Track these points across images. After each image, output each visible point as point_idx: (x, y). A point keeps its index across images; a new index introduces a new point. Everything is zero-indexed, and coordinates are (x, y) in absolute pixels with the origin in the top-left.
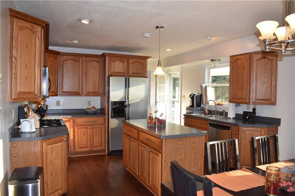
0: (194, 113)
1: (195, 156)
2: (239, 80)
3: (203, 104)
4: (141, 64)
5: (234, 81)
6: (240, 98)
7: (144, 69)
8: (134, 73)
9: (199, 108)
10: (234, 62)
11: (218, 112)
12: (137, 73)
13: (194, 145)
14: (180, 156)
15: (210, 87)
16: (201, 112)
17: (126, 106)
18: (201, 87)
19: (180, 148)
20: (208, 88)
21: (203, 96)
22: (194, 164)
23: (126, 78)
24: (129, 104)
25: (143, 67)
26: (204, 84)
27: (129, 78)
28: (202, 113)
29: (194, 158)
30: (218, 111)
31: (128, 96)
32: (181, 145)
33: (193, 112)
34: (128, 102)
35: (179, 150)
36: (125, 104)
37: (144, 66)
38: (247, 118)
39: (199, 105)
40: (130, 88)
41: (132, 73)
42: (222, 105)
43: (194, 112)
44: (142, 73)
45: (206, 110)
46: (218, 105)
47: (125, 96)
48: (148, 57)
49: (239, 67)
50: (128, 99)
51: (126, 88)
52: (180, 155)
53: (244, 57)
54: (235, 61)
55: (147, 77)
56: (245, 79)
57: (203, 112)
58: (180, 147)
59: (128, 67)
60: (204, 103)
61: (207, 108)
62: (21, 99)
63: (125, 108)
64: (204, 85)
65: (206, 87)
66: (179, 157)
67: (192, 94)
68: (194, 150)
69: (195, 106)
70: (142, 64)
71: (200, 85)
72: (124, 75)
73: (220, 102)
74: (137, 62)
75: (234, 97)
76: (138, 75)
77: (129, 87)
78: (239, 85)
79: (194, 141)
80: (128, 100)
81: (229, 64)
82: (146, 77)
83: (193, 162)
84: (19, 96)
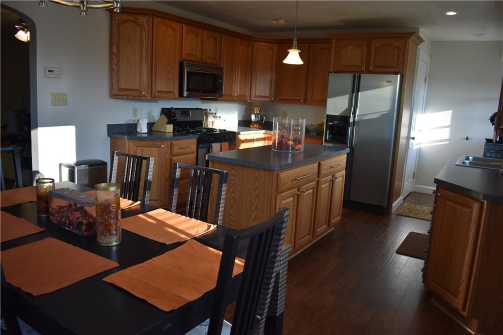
1: (257, 202)
13: (257, 183)
14: (233, 194)
19: (233, 182)
22: (256, 215)
27: (360, 76)
29: (255, 204)
32: (235, 176)
35: (231, 184)
36: (347, 121)
52: (233, 192)
58: (233, 180)
59: (369, 56)
62: (123, 96)
66: (231, 195)
68: (257, 192)
79: (257, 177)
83: (254, 212)
84: (119, 93)
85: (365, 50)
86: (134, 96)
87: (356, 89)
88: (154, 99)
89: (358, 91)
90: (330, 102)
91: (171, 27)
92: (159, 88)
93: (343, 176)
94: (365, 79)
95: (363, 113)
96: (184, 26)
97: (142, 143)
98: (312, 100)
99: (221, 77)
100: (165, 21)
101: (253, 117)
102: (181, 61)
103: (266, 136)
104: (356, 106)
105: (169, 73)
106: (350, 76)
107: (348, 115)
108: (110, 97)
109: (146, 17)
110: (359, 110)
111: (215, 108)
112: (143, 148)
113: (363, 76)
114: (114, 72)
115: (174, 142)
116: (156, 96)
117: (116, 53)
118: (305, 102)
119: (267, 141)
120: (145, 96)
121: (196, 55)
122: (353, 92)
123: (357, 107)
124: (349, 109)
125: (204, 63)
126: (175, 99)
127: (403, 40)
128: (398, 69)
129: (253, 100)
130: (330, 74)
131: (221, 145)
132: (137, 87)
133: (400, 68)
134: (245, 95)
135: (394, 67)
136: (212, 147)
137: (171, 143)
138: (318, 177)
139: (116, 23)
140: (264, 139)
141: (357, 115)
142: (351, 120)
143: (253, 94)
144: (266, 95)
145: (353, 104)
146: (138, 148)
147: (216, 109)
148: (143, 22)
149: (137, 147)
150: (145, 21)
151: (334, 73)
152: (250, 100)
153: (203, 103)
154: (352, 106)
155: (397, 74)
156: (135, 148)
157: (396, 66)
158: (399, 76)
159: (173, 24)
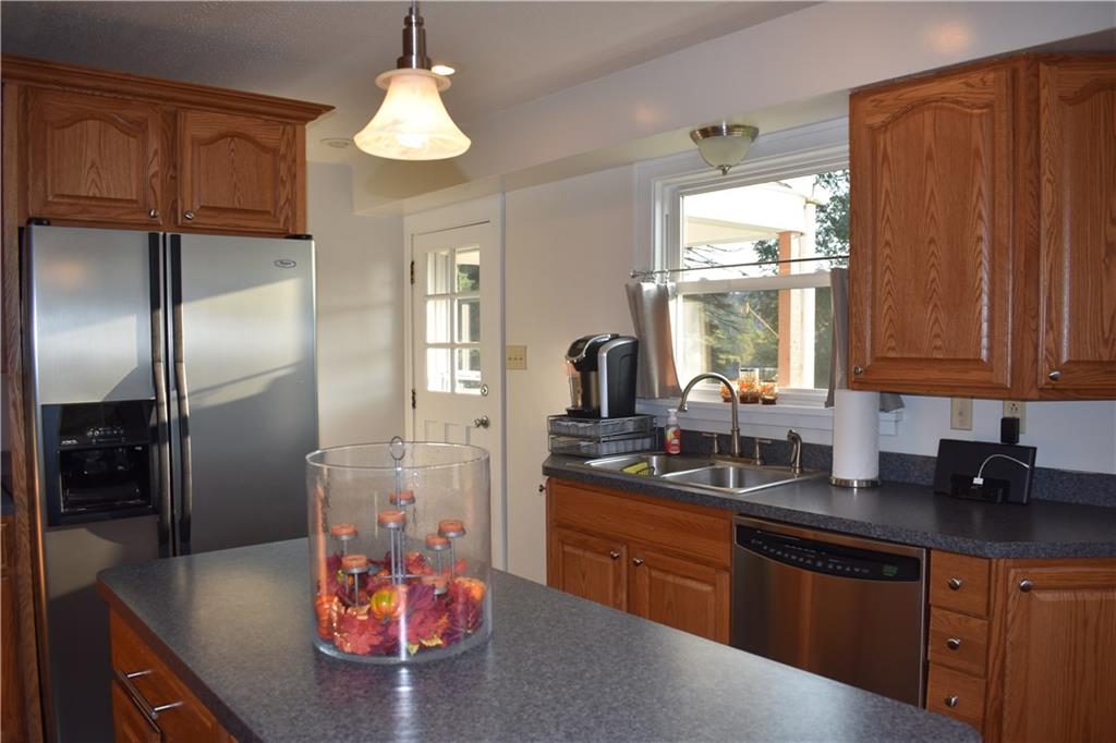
0: (605, 452)
2: (932, 241)
3: (650, 395)
4: (264, 149)
5: (887, 251)
6: (939, 355)
7: (283, 183)
8: (215, 209)
9: (629, 424)
10: (885, 126)
11: (748, 443)
12: (235, 210)
15: (680, 298)
16: (639, 444)
17: (159, 434)
18: (635, 296)
20: (672, 304)
21: (646, 353)
23: (153, 239)
24: (183, 419)
25: (276, 171)
26: (652, 280)
27: (176, 241)
28: (643, 451)
30: (753, 439)
31: (178, 360)
33: (593, 451)
34: (174, 405)
36: (153, 421)
37: (283, 166)
38: (978, 481)
39: (623, 405)
40: (184, 308)
41: (202, 207)
42: (772, 402)
43: (604, 449)
44: (269, 207)
45: (670, 434)
46: (744, 400)
47: (155, 361)
48: (314, 111)
49: (930, 157)
50: (178, 387)
51: (155, 306)
53: (968, 85)
54: (896, 118)
55: (309, 237)
56: (983, 231)
57: (647, 443)
59: (175, 167)
60: (651, 392)
61: (673, 419)
63: (155, 449)
64: (649, 288)
65: (662, 298)
67: (585, 341)
69: (605, 412)
70: (274, 151)
71: (627, 286)
72: (143, 218)
73: (758, 386)
74: (233, 135)
75: (892, 354)
76: (244, 221)
77: (177, 301)
78: (933, 274)
80: (174, 394)
81: (847, 147)
82: (299, 232)
87: (163, 291)
89: (175, 299)
104: (175, 360)
107: (148, 396)
123: (181, 360)
128: (282, 220)
130: (34, 227)
141: (186, 392)
145: (162, 350)
154: (157, 360)
157: (271, 210)
158: (313, 245)
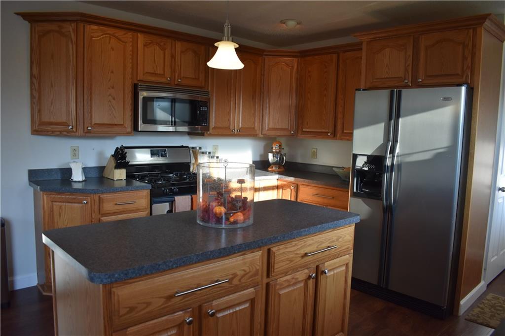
4: (457, 43)
7: (466, 58)
8: (433, 76)
12: (441, 76)
23: (392, 92)
25: (463, 53)
27: (400, 92)
34: (391, 160)
37: (466, 50)
40: (400, 120)
41: (427, 76)
70: (462, 44)
72: (403, 84)
74: (442, 41)
76: (445, 81)
84: (41, 128)
85: (410, 53)
86: (60, 132)
87: (394, 113)
88: (87, 134)
89: (398, 116)
90: (358, 133)
91: (116, 37)
92: (96, 119)
93: (347, 265)
94: (409, 96)
95: (407, 152)
96: (139, 35)
97: (59, 196)
98: (343, 132)
99: (206, 104)
100: (105, 28)
101: (271, 157)
102: (136, 82)
103: (280, 183)
104: (395, 141)
105: (114, 99)
106: (386, 93)
107: (384, 155)
108: (32, 134)
109: (73, 24)
110: (400, 147)
111: (214, 146)
112: (60, 204)
113: (405, 92)
114: (35, 100)
115: (104, 196)
116: (89, 132)
117: (36, 76)
118: (334, 135)
119: (281, 190)
120: (73, 132)
121: (164, 74)
122: (390, 119)
123: (397, 141)
124: (384, 147)
125: (177, 85)
126: (128, 134)
127: (471, 31)
128: (464, 77)
129: (265, 134)
130: (357, 92)
131: (192, 199)
132: (64, 120)
133: (467, 76)
134: (254, 128)
135: (458, 74)
136: (175, 201)
137: (99, 196)
138: (268, 276)
139: (37, 36)
140: (277, 187)
141: (396, 155)
142: (388, 162)
143: (266, 127)
144: (284, 127)
145: (392, 136)
146: (54, 203)
147: (216, 148)
148: (70, 31)
149: (52, 201)
150: (71, 30)
151: (364, 90)
152: (262, 134)
153: (192, 138)
154: (389, 141)
155: (460, 85)
156: (50, 203)
157: (460, 73)
158: (463, 89)
159: (120, 33)
